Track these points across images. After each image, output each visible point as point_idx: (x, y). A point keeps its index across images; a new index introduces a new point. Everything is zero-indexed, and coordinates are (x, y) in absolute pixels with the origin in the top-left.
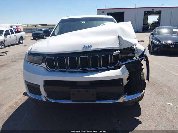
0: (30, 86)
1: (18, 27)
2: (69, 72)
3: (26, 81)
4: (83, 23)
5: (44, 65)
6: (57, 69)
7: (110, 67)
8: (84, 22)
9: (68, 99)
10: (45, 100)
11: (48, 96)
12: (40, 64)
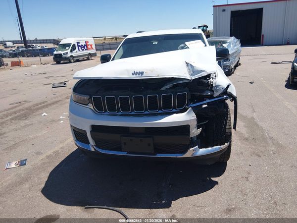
0: (77, 132)
1: (88, 42)
2: (120, 115)
3: (71, 126)
4: (154, 43)
5: (91, 106)
6: (106, 111)
7: (174, 110)
8: (156, 43)
9: (120, 149)
10: (93, 150)
11: (97, 146)
12: (87, 105)
